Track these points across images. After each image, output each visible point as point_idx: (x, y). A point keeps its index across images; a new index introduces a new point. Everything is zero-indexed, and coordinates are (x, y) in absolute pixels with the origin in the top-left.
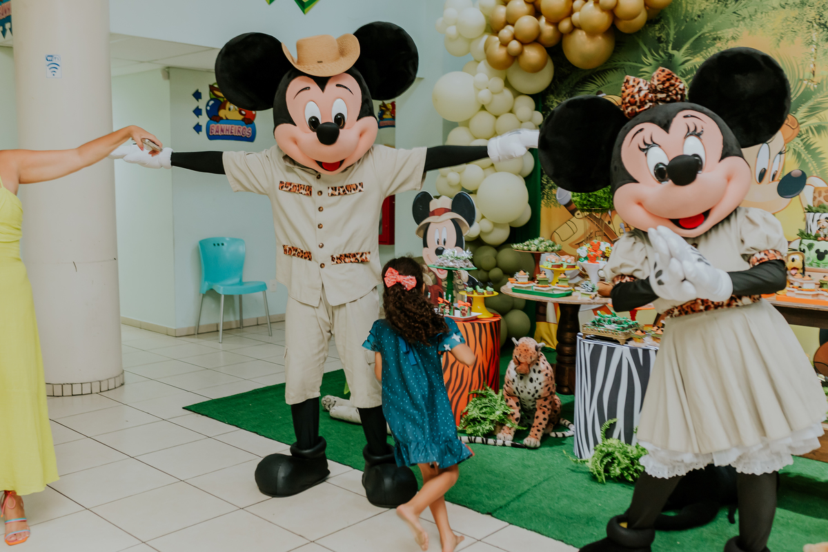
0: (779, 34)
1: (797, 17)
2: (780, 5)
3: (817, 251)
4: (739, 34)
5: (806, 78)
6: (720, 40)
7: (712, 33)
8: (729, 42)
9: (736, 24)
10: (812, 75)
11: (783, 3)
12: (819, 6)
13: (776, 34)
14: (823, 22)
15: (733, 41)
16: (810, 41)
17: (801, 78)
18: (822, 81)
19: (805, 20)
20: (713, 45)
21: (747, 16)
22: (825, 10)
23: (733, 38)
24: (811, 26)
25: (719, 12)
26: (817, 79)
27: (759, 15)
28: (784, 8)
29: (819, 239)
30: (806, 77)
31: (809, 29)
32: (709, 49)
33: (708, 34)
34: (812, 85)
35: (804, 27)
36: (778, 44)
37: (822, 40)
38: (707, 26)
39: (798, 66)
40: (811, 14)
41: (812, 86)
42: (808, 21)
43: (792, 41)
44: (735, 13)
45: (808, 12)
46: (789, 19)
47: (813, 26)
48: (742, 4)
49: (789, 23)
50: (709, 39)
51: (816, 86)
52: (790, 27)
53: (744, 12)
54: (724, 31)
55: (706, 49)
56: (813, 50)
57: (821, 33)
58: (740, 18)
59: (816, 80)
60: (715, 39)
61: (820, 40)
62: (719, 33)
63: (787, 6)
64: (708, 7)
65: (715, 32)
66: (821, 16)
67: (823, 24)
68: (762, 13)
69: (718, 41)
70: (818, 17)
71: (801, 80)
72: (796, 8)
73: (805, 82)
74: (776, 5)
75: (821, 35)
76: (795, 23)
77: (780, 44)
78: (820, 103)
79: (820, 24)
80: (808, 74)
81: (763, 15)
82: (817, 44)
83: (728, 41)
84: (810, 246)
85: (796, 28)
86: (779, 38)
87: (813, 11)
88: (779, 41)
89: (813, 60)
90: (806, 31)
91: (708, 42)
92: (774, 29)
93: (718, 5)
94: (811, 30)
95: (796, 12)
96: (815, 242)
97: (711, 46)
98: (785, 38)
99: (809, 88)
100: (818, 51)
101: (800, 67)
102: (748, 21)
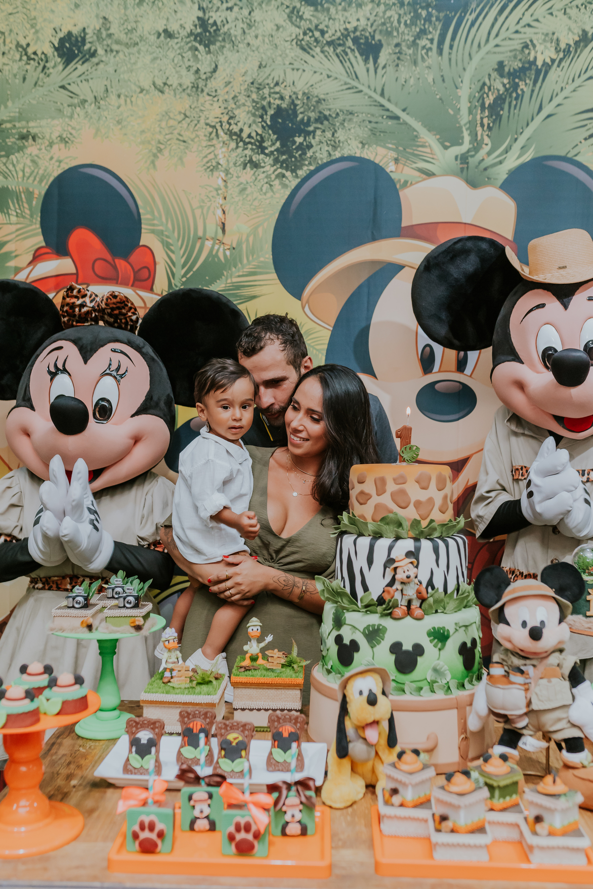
0: (153, 143)
1: (188, 114)
2: (154, 84)
3: (396, 648)
4: (73, 132)
5: (208, 235)
6: (34, 139)
7: (18, 125)
8: (55, 147)
9: (67, 111)
10: (220, 231)
11: (159, 83)
12: (226, 97)
13: (149, 142)
14: (236, 129)
15: (62, 145)
16: (214, 164)
17: (200, 234)
18: (239, 243)
19: (202, 121)
20: (21, 149)
21: (90, 98)
22: (239, 107)
23: (63, 140)
24: (214, 134)
25: (30, 81)
26: (230, 239)
27: (113, 98)
28: (162, 92)
29: (398, 612)
30: (210, 233)
31: (210, 140)
32: (12, 157)
33: (9, 125)
34: (221, 250)
35: (201, 133)
36: (153, 162)
37: (235, 164)
38: (6, 107)
39: (193, 211)
40: (214, 112)
41: (222, 253)
42: (207, 124)
43: (181, 159)
44: (63, 87)
45: (207, 105)
46: (171, 115)
47: (217, 135)
48: (77, 73)
49: (171, 123)
50: (13, 135)
51: (228, 253)
52: (176, 132)
53: (84, 90)
54: (43, 122)
55: (7, 156)
56: (220, 182)
57: (233, 150)
58: (76, 101)
59: (227, 240)
60: (23, 137)
61: (231, 164)
62: (34, 127)
63: (166, 89)
64: (6, 68)
65: (24, 123)
66: (231, 118)
67: (235, 134)
68: (119, 96)
69: (30, 140)
70: (225, 118)
71: (200, 238)
72: (184, 95)
73: (208, 244)
74: (146, 84)
75: (234, 154)
76: (184, 124)
77: (157, 163)
78: (238, 287)
79: (231, 133)
80: (212, 228)
81: (122, 100)
82: (227, 172)
83: (51, 144)
84: (374, 635)
85: (187, 135)
86: (155, 151)
87: (216, 105)
88: (155, 156)
89: (221, 201)
90: (204, 144)
91: (10, 141)
92: (143, 132)
93: (28, 67)
94: (215, 142)
95: (184, 103)
96: (387, 622)
97: (18, 151)
98: (166, 152)
99: (217, 255)
100: (229, 185)
101: (198, 212)
102: (91, 108)
